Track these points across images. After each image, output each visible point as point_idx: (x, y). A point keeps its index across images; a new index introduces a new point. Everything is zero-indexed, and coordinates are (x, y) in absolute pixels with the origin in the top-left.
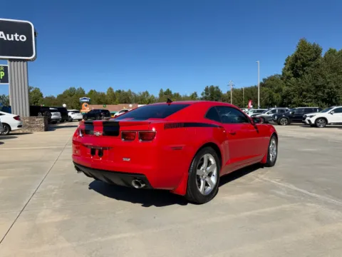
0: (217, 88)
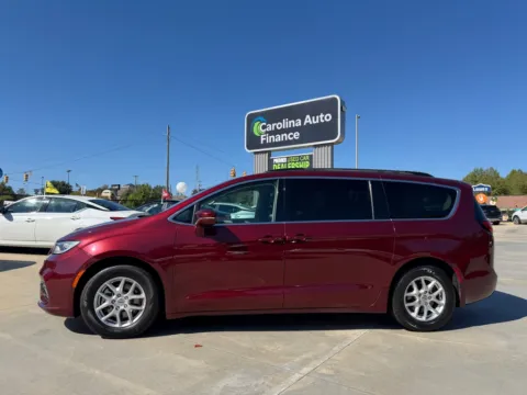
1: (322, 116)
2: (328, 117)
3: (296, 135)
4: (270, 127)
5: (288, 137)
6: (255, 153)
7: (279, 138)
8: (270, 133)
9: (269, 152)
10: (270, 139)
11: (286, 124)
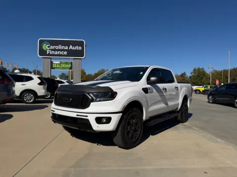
0: (203, 69)
1: (77, 47)
2: (80, 48)
3: (65, 53)
4: (52, 47)
5: (61, 53)
6: (43, 58)
7: (57, 53)
8: (52, 50)
9: (51, 58)
10: (51, 53)
11: (60, 47)
